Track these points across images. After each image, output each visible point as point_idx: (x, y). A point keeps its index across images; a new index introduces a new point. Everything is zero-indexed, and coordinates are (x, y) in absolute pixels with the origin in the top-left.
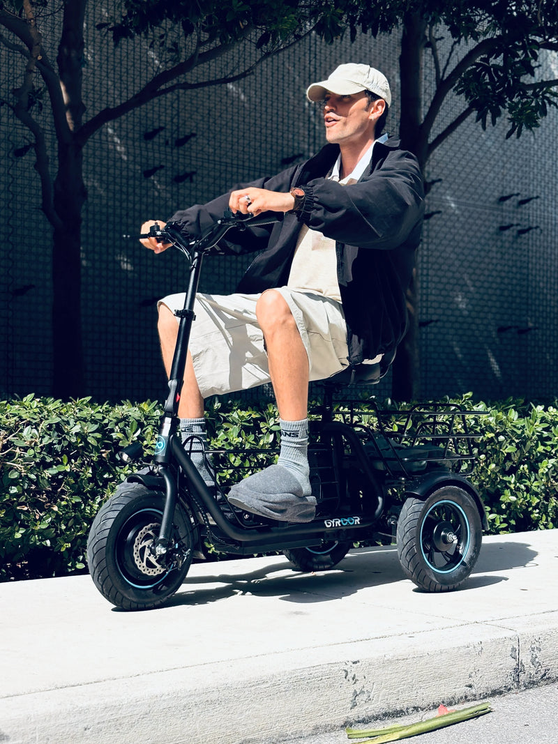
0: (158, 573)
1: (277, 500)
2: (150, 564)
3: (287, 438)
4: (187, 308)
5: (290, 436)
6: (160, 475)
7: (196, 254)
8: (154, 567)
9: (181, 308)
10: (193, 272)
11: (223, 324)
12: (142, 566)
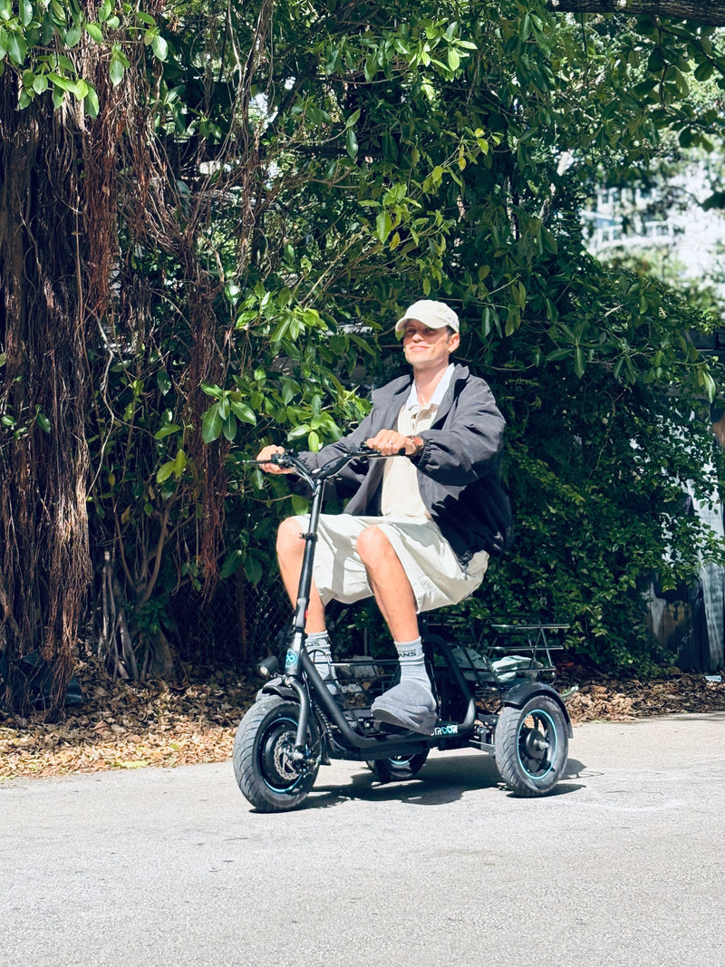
0: (292, 778)
1: (418, 712)
2: (287, 770)
3: (406, 658)
4: (312, 531)
5: (408, 655)
6: (292, 687)
7: (319, 481)
8: (291, 772)
9: (306, 532)
10: (316, 498)
11: (331, 542)
12: (281, 771)
